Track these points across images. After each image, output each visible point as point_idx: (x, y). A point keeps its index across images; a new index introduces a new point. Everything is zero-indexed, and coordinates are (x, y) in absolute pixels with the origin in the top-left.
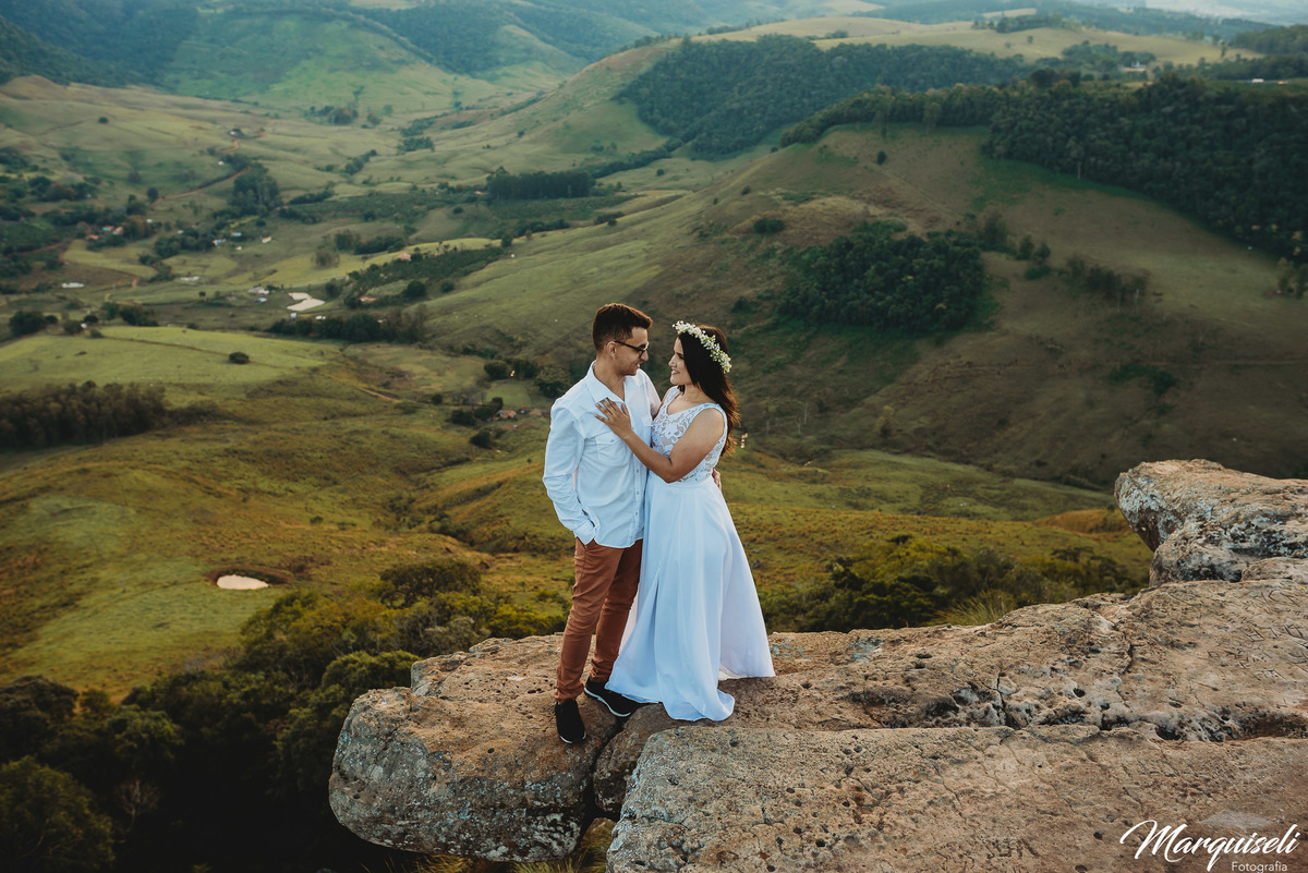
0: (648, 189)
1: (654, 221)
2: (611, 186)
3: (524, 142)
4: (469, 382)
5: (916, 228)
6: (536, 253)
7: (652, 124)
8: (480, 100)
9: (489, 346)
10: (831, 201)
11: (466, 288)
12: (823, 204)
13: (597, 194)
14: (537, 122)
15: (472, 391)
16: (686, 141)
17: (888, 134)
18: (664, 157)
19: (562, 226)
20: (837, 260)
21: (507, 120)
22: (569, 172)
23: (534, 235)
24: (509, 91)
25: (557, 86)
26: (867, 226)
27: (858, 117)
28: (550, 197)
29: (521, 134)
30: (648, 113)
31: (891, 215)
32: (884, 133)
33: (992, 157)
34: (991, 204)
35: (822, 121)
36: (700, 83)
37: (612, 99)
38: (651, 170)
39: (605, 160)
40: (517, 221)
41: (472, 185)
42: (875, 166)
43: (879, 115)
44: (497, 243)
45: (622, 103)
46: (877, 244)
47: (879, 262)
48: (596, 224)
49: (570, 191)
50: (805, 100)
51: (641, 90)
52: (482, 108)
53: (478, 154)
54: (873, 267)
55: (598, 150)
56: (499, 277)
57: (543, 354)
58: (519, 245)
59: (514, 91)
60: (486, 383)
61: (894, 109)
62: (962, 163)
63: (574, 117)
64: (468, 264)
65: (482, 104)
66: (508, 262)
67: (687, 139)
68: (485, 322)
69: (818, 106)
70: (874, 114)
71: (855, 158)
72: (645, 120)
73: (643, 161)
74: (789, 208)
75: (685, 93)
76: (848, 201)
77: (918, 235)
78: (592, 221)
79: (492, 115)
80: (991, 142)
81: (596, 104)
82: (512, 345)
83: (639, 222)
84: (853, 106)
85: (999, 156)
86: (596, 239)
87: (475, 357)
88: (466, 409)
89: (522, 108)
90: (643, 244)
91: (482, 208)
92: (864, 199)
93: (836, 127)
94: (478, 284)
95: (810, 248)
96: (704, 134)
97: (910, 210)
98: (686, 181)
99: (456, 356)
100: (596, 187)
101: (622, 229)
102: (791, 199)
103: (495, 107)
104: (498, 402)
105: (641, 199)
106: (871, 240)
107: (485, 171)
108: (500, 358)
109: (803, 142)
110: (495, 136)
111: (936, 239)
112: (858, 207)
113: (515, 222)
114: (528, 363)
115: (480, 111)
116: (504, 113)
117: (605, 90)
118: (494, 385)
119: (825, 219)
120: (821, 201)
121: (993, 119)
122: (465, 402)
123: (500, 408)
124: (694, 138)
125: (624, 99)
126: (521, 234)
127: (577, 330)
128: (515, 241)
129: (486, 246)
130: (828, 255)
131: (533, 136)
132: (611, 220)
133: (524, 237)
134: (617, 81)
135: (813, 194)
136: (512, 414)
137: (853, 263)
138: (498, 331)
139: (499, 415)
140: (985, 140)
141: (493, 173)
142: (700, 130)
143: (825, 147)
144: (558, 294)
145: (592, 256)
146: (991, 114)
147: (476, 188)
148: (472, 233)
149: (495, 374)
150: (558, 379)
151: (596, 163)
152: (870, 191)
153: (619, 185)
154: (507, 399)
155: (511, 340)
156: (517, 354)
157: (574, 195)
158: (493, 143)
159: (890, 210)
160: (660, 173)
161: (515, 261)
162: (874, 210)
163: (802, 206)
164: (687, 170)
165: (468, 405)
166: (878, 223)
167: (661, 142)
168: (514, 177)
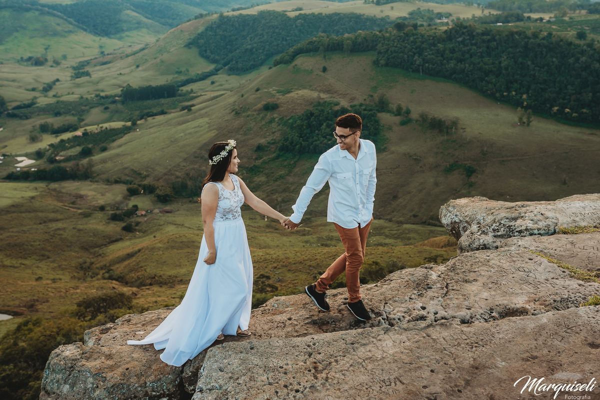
0: (207, 91)
1: (211, 108)
2: (187, 91)
3: (140, 71)
4: (119, 198)
5: (344, 103)
6: (150, 128)
7: (207, 58)
8: (115, 50)
9: (128, 178)
10: (302, 92)
11: (114, 148)
12: (297, 94)
13: (180, 95)
14: (146, 60)
15: (122, 202)
16: (225, 66)
17: (327, 57)
18: (214, 75)
19: (163, 113)
20: (306, 121)
21: (130, 59)
22: (164, 85)
23: (148, 118)
24: (130, 44)
25: (155, 41)
26: (319, 104)
27: (311, 50)
28: (155, 99)
29: (138, 66)
30: (204, 52)
31: (331, 97)
32: (325, 57)
33: (379, 66)
34: (380, 89)
35: (293, 52)
36: (230, 36)
37: (185, 46)
38: (208, 82)
39: (183, 78)
40: (139, 112)
41: (113, 94)
42: (322, 74)
43: (321, 48)
44: (129, 124)
45: (190, 48)
46: (326, 113)
47: (328, 121)
48: (181, 111)
49: (166, 95)
50: (284, 42)
51: (199, 41)
52: (115, 54)
53: (115, 78)
54: (325, 124)
55: (179, 73)
56: (132, 142)
57: (158, 180)
58: (141, 124)
59: (133, 45)
60: (128, 198)
61: (329, 45)
62: (364, 70)
63: (165, 56)
64: (114, 136)
65: (115, 52)
66: (136, 133)
67: (225, 65)
68: (126, 166)
69: (291, 45)
70: (319, 48)
71: (311, 70)
72: (202, 56)
73: (204, 77)
74: (280, 97)
75: (222, 42)
76: (309, 92)
77: (346, 106)
78: (178, 110)
79: (121, 57)
80: (377, 59)
81: (176, 49)
82: (141, 177)
83: (203, 108)
84: (308, 44)
85: (382, 66)
86: (182, 119)
87: (121, 184)
88: (118, 212)
89: (137, 53)
90: (206, 119)
91: (120, 106)
92: (317, 90)
93: (300, 55)
94: (120, 146)
95: (292, 116)
96: (234, 62)
97: (341, 94)
98: (227, 86)
99: (111, 185)
100: (180, 92)
101: (195, 113)
102: (281, 92)
103: (122, 53)
104: (136, 207)
105: (203, 96)
106: (323, 111)
107: (120, 87)
108: (135, 184)
109: (285, 63)
110: (124, 68)
111: (355, 108)
112: (315, 95)
113: (137, 113)
114: (150, 186)
115: (114, 56)
116: (127, 56)
117: (181, 42)
118: (132, 198)
119: (298, 101)
120: (296, 92)
121: (377, 47)
122: (118, 209)
123: (137, 210)
124: (229, 64)
125: (191, 46)
126: (141, 119)
127: (175, 167)
128: (139, 122)
129: (123, 126)
130: (302, 120)
131: (144, 67)
132: (189, 108)
133: (143, 120)
134: (187, 37)
135: (292, 89)
136: (144, 213)
137: (314, 122)
138: (132, 170)
139: (136, 214)
140: (375, 58)
141: (124, 87)
142: (232, 60)
143: (296, 65)
144: (163, 148)
145: (180, 127)
146: (376, 45)
147: (116, 96)
148: (115, 120)
149: (133, 192)
150: (167, 193)
151: (179, 80)
152: (320, 86)
153: (192, 90)
154: (140, 205)
155: (140, 174)
156: (144, 181)
157: (169, 97)
158: (123, 72)
159: (331, 95)
160: (213, 83)
161: (139, 133)
162: (323, 96)
163: (287, 95)
164: (227, 80)
165: (119, 210)
166: (326, 102)
167: (212, 67)
168: (135, 89)
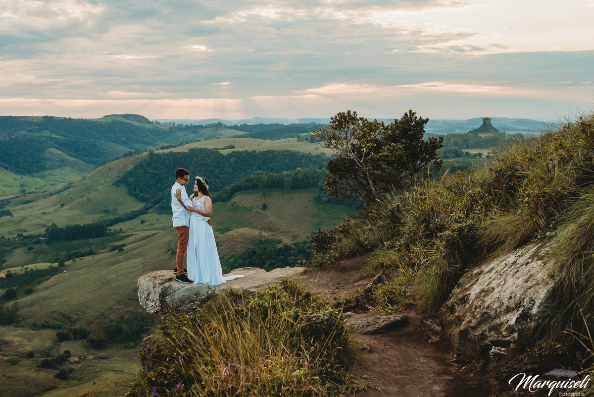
0: (136, 231)
1: (145, 247)
2: (116, 231)
3: (65, 210)
4: (48, 344)
5: (287, 241)
6: (79, 269)
7: (136, 196)
8: (36, 188)
9: (57, 323)
10: (241, 230)
11: (40, 291)
12: (237, 232)
13: (109, 235)
14: (71, 198)
15: (52, 348)
16: (155, 205)
17: (266, 194)
18: (144, 214)
19: (91, 253)
20: (248, 260)
21: (54, 198)
22: (92, 224)
23: (77, 259)
24: (52, 183)
25: (81, 179)
26: (260, 242)
27: (251, 187)
28: (83, 238)
29: (62, 205)
30: (133, 191)
31: (273, 235)
32: (264, 194)
33: (321, 203)
34: (324, 226)
35: (230, 190)
36: (160, 174)
37: (113, 185)
38: (137, 221)
39: (111, 217)
40: (66, 252)
41: (36, 234)
42: (261, 211)
43: (261, 185)
44: (56, 265)
45: (118, 186)
46: (268, 251)
47: (271, 260)
48: (111, 251)
49: (94, 235)
50: (218, 180)
51: (128, 179)
52: (37, 193)
53: (38, 217)
54: (268, 263)
55: (107, 212)
56: (59, 284)
57: (89, 324)
58: (69, 265)
59: (56, 183)
60: (58, 343)
61: (268, 182)
62: (306, 207)
63: (92, 195)
64: (40, 278)
65: (37, 190)
66: (63, 275)
67: (155, 203)
68: (53, 309)
69: (224, 183)
70: (258, 185)
71: (251, 208)
72: (131, 195)
73: (133, 216)
74: (219, 235)
75: (152, 180)
76: (250, 229)
77: (289, 244)
78: (108, 250)
79: (44, 196)
80: (319, 196)
81: (104, 187)
82: (71, 321)
83: (136, 248)
84: (246, 182)
85: (324, 202)
86: (113, 259)
87: (49, 329)
88: (49, 359)
89: (62, 191)
90: (140, 260)
91: (45, 246)
92: (258, 228)
93: (239, 192)
94: (47, 288)
95: (233, 255)
96: (165, 201)
97: (282, 232)
98: (157, 226)
99: (38, 330)
100: (108, 231)
101: (127, 253)
102: (219, 231)
103: (45, 192)
104: (68, 354)
105: (135, 236)
106: (265, 249)
107: (44, 226)
108: (64, 328)
109: (222, 201)
110: (48, 207)
111: (298, 246)
112: (256, 233)
113: (64, 253)
114: (82, 330)
115: (37, 194)
116: (51, 195)
117: (109, 180)
118: (63, 344)
119: (239, 240)
120: (236, 231)
121: (319, 184)
122: (48, 355)
123: (69, 357)
124: (159, 202)
125: (119, 184)
126: (69, 259)
127: (107, 310)
128: (66, 263)
129: (49, 267)
130: (243, 258)
131: (69, 206)
132: (120, 248)
133: (71, 261)
134: (115, 175)
135: (231, 227)
136: (77, 359)
137: (257, 261)
138: (61, 314)
139: (69, 361)
140: (316, 195)
141: (49, 227)
142: (163, 199)
143: (234, 203)
144: (95, 290)
145: (111, 268)
146: (318, 182)
147: (39, 236)
148: (39, 261)
149: (62, 338)
150: (100, 338)
151: (106, 219)
152: (260, 224)
153: (121, 230)
154: (72, 351)
155: (70, 318)
156: (74, 325)
157: (97, 236)
158: (46, 211)
159: (272, 233)
160: (143, 222)
161: (67, 274)
162: (265, 234)
163: (226, 234)
164: (157, 220)
165: (50, 356)
166: (267, 240)
167: (141, 206)
168: (62, 229)
